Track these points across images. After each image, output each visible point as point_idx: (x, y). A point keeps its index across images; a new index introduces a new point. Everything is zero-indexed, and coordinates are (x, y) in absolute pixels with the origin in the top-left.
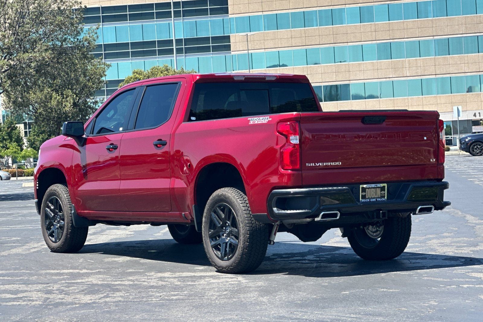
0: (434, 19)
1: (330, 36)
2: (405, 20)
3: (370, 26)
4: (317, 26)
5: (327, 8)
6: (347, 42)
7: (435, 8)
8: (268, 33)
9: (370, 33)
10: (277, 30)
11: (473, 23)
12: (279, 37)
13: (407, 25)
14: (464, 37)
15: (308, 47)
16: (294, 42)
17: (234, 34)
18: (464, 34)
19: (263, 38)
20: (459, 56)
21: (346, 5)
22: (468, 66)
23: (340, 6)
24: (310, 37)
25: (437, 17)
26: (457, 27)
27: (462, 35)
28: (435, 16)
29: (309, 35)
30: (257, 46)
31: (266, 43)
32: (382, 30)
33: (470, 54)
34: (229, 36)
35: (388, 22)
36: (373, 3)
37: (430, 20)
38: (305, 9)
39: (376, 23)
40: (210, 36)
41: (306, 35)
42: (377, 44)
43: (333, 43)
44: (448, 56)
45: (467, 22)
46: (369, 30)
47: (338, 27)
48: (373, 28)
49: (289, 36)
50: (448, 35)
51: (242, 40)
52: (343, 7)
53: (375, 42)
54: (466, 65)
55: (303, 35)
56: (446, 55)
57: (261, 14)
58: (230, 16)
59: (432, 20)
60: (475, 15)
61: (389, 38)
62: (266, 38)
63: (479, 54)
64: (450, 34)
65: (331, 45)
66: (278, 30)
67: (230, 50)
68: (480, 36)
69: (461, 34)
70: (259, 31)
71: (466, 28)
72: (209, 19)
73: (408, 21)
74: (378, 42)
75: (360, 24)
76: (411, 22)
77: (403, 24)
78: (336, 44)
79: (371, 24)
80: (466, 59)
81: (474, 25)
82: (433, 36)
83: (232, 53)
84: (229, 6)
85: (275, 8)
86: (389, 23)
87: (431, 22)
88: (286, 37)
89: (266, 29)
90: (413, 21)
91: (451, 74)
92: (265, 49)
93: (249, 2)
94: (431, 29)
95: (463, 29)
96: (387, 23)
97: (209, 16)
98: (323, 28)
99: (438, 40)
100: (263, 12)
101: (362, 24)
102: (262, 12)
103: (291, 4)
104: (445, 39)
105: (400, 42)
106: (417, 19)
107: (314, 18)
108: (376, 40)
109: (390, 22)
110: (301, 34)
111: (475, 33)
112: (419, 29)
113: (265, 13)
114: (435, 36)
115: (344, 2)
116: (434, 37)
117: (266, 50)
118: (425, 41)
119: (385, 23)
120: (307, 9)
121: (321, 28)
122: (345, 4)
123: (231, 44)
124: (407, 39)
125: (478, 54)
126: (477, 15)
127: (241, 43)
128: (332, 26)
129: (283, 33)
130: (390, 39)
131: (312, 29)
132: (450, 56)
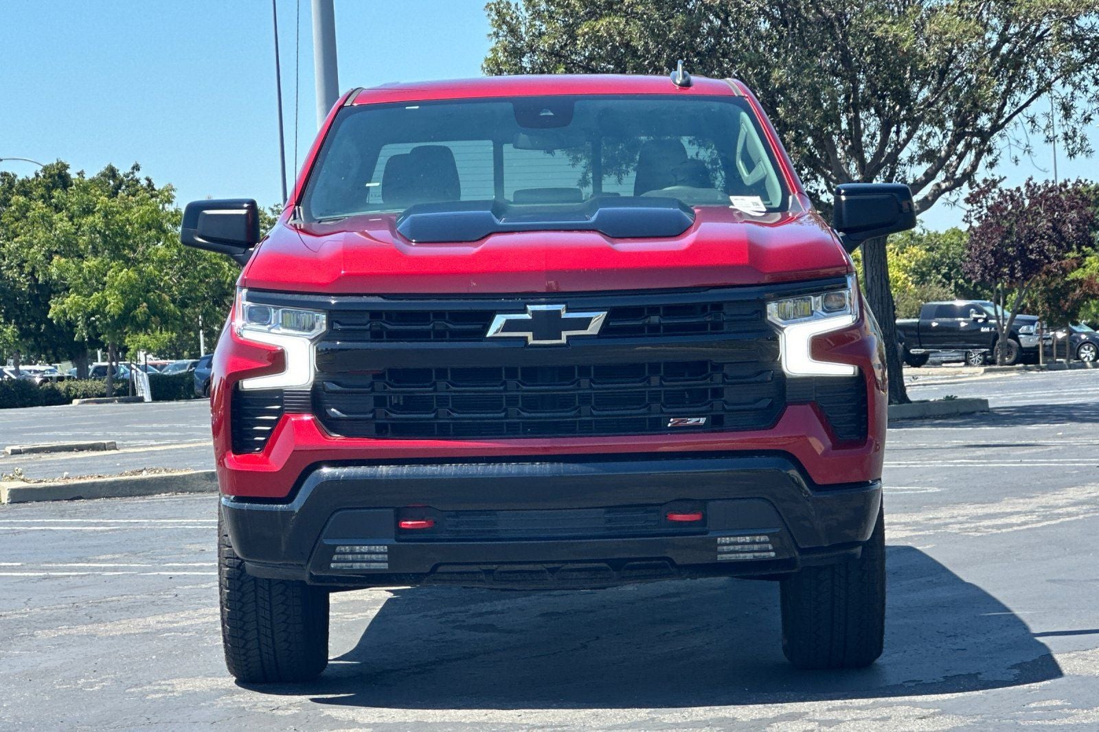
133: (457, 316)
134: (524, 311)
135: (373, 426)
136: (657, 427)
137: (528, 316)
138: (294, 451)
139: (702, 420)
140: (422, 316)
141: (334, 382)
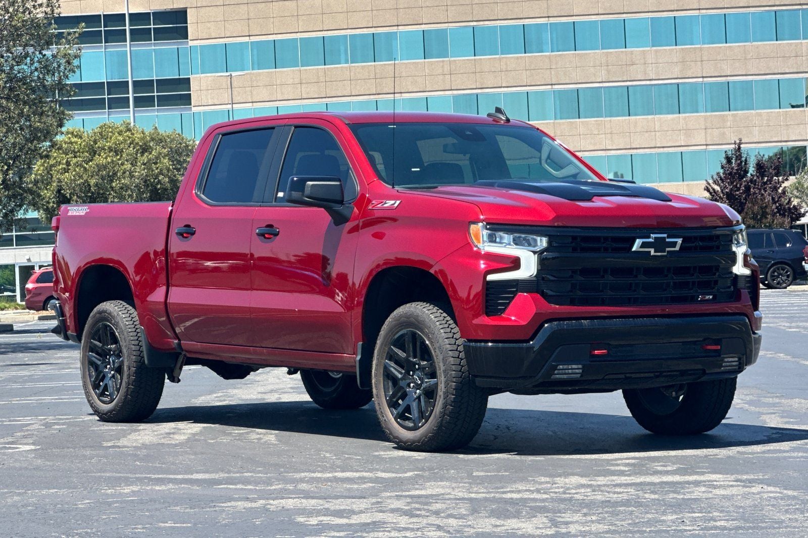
0: (553, 56)
1: (369, 81)
2: (503, 56)
3: (441, 64)
4: (347, 62)
5: (365, 31)
6: (401, 93)
7: (554, 36)
8: (259, 74)
9: (441, 77)
10: (274, 70)
11: (620, 63)
12: (278, 82)
13: (506, 64)
14: (605, 87)
15: (330, 99)
16: (306, 91)
17: (198, 75)
18: (604, 82)
19: (250, 83)
20: (597, 121)
21: (400, 27)
22: (611, 138)
23: (388, 28)
24: (334, 83)
25: (558, 51)
26: (592, 69)
27: (601, 85)
28: (555, 49)
29: (333, 80)
30: (239, 98)
31: (254, 93)
32: (462, 71)
33: (615, 118)
34: (189, 79)
35: (473, 58)
36: (447, 25)
37: (545, 56)
38: (326, 32)
39: (453, 59)
40: (155, 78)
41: (328, 79)
42: (455, 97)
43: (375, 94)
44: (578, 120)
45: (609, 61)
46: (440, 71)
47: (385, 64)
48: (447, 69)
49: (297, 81)
50: (576, 84)
51: (211, 87)
52: (394, 29)
53: (450, 92)
54: (609, 136)
55: (322, 79)
56: (573, 118)
57: (246, 39)
58: (191, 43)
59: (549, 57)
60: (624, 50)
61: (475, 87)
62: (255, 84)
63: (630, 118)
64: (580, 81)
65: (372, 97)
66: (277, 70)
67: (191, 105)
68: (632, 86)
69: (600, 82)
70: (243, 70)
71: (608, 71)
72: (153, 48)
73: (508, 58)
74: (455, 92)
75: (423, 60)
76: (514, 59)
77: (499, 62)
78: (381, 96)
79: (443, 61)
80: (608, 126)
81: (622, 68)
82: (552, 85)
83: (194, 109)
84: (189, 25)
85: (272, 29)
86: (475, 60)
87: (547, 60)
88: (291, 81)
89: (256, 66)
90: (517, 58)
91: (583, 151)
92: (252, 102)
93: (226, 19)
94: (548, 71)
95: (602, 75)
96: (472, 60)
97: (153, 42)
98: (358, 66)
99: (560, 92)
100: (251, 37)
101: (426, 60)
102: (249, 36)
103: (301, 23)
104: (572, 91)
105: (494, 94)
106: (524, 55)
107: (342, 48)
108: (451, 90)
109: (476, 57)
110: (318, 77)
111: (624, 81)
112: (528, 72)
113: (253, 39)
114: (554, 84)
115: (396, 21)
116: (554, 87)
117: (254, 104)
118: (536, 93)
119: (467, 60)
120: (329, 32)
121: (354, 67)
122: (398, 26)
123: (191, 92)
124: (506, 89)
125: (628, 118)
126: (627, 50)
127: (210, 91)
128: (373, 63)
129: (287, 74)
130: (476, 89)
131: (337, 68)
132: (580, 120)
133: (615, 240)
134: (649, 237)
135: (569, 300)
136: (693, 299)
137: (651, 240)
138: (536, 313)
139: (711, 297)
140: (597, 239)
141: (552, 275)
